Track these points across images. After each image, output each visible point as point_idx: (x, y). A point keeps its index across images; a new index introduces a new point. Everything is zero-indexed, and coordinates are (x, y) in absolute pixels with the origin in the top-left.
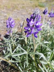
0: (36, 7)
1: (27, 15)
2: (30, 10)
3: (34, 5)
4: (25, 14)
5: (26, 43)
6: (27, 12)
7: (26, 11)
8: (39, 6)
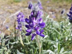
0: (12, 3)
1: (6, 14)
2: (6, 7)
3: (9, 2)
4: (3, 14)
5: (23, 45)
6: (4, 10)
7: (2, 10)
8: (14, 1)
